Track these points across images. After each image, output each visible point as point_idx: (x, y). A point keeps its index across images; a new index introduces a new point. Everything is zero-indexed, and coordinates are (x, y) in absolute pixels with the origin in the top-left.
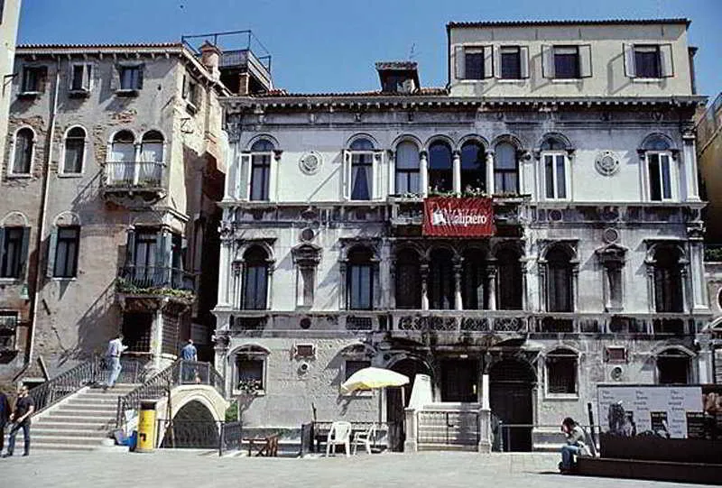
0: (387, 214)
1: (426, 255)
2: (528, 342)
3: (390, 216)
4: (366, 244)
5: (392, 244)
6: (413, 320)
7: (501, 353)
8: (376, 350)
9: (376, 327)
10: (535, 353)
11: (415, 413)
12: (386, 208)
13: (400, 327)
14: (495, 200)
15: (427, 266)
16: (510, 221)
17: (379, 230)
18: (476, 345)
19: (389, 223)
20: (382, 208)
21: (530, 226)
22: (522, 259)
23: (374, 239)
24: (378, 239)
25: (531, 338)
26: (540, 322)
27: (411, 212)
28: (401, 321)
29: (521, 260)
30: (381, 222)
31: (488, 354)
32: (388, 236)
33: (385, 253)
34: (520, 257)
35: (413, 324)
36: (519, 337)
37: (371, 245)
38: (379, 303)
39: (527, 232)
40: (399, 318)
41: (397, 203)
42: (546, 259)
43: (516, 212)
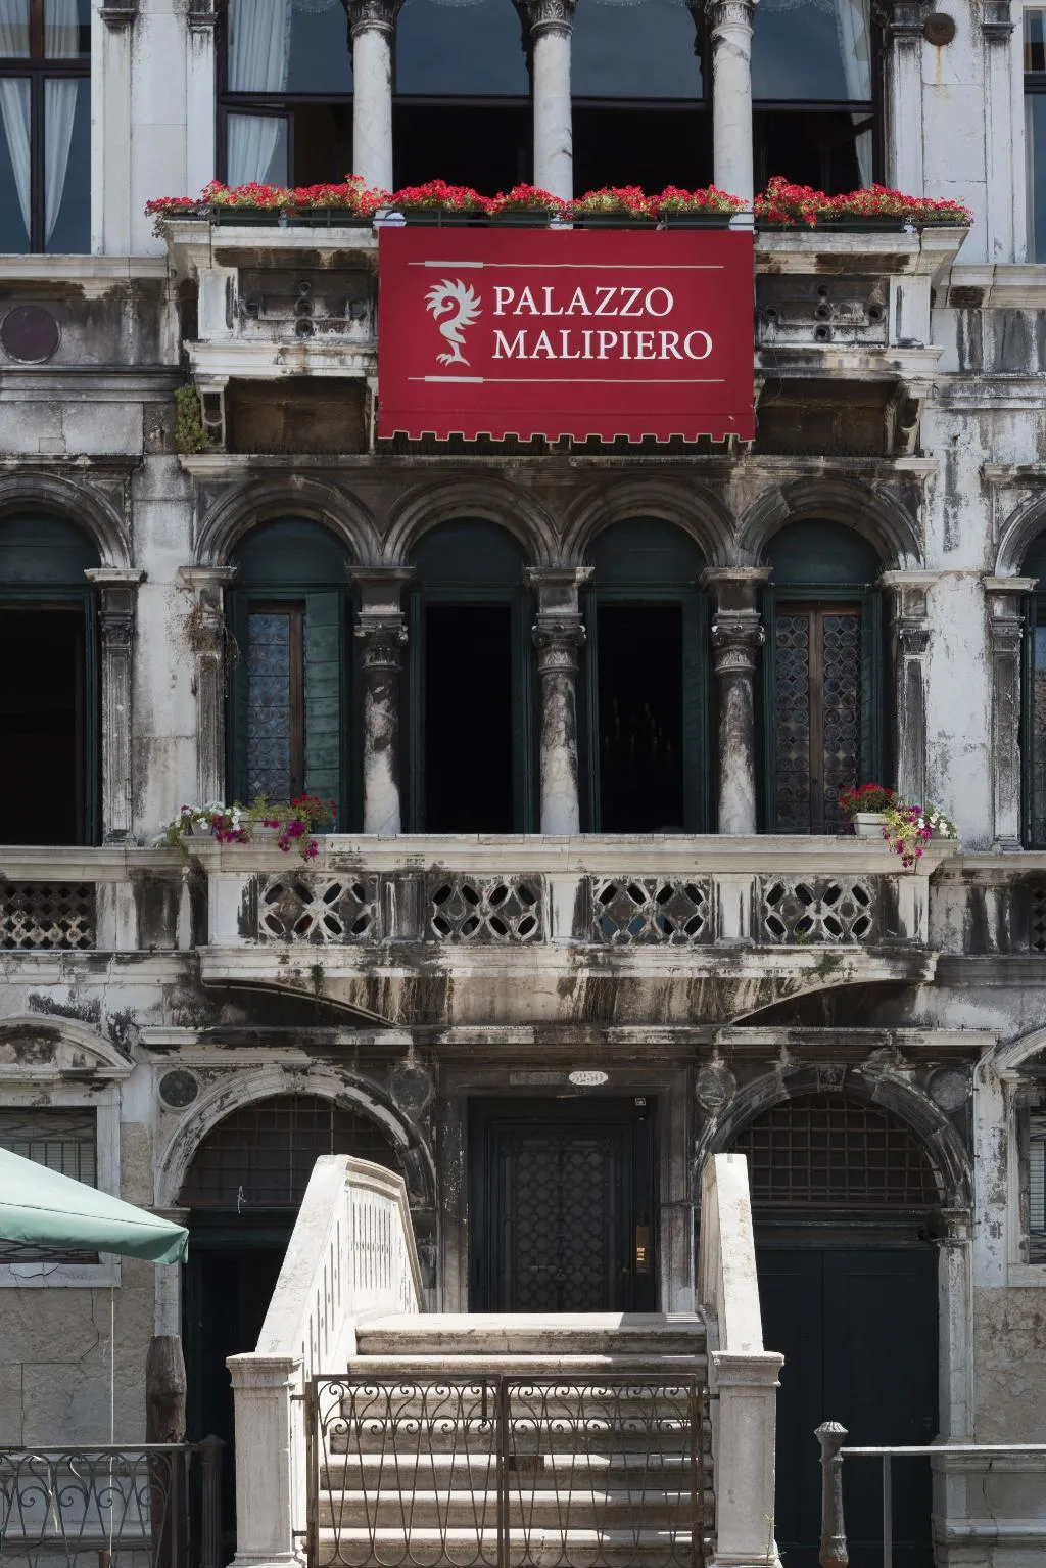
0: (171, 327)
1: (388, 551)
2: (924, 1002)
3: (189, 329)
4: (60, 491)
5: (201, 494)
6: (320, 889)
7: (784, 1063)
8: (124, 1050)
9: (119, 928)
10: (961, 1059)
11: (297, 1381)
12: (171, 295)
13: (248, 926)
14: (765, 243)
15: (392, 610)
16: (845, 360)
17: (133, 413)
18: (654, 1019)
19: (184, 372)
20: (147, 294)
21: (945, 398)
22: (903, 574)
23: (103, 464)
24: (125, 468)
25: (939, 982)
26: (990, 902)
27: (306, 309)
28: (253, 890)
29: (891, 578)
30: (138, 372)
31: (717, 1064)
32: (176, 449)
33: (164, 542)
34: (890, 562)
35: (318, 910)
36: (878, 971)
37: (87, 496)
38: (135, 801)
39: (932, 428)
40: (244, 881)
41: (226, 256)
42: (1024, 572)
43: (876, 314)
